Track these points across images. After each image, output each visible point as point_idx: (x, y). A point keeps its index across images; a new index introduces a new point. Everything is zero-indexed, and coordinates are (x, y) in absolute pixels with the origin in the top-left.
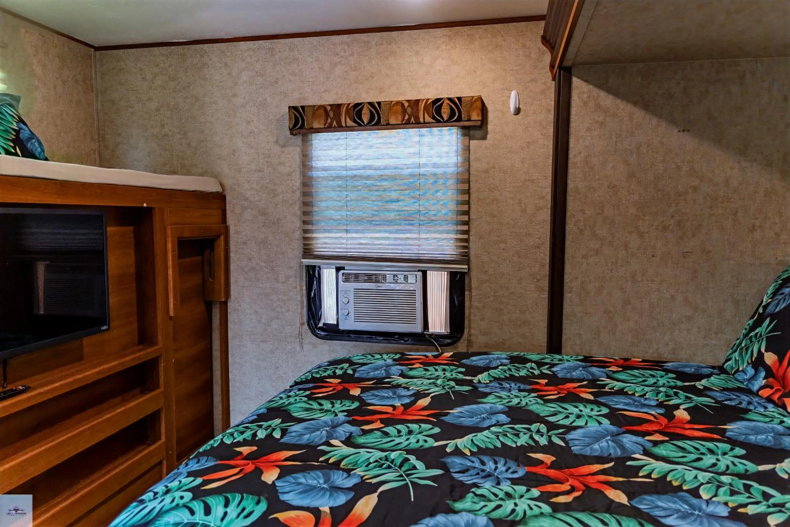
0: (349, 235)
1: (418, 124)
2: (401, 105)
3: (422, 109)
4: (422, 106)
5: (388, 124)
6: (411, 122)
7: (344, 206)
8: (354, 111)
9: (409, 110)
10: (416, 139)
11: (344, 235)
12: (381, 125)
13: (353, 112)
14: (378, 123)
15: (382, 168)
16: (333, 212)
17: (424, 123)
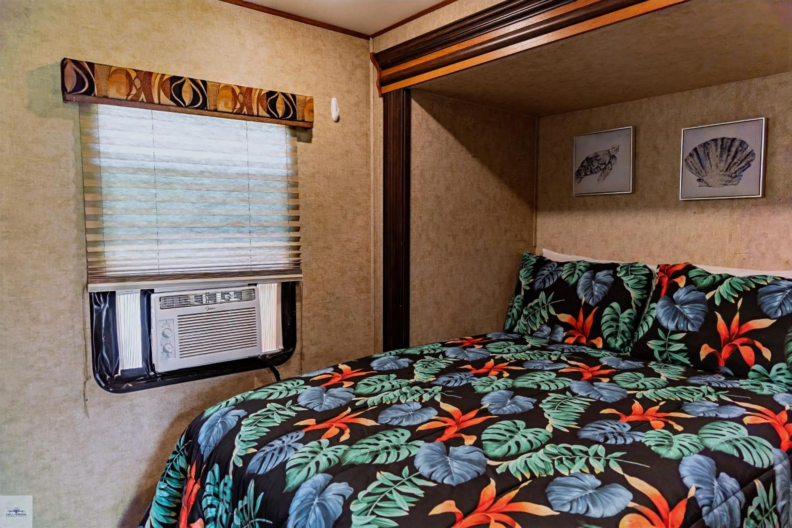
0: (161, 247)
1: (251, 116)
2: (231, 90)
3: (256, 100)
4: (255, 96)
5: (216, 110)
6: (243, 113)
7: (152, 208)
8: (171, 85)
9: (241, 98)
10: (244, 133)
11: (155, 247)
12: (207, 110)
13: (169, 86)
14: (204, 106)
15: (203, 162)
16: (138, 216)
17: (258, 116)
